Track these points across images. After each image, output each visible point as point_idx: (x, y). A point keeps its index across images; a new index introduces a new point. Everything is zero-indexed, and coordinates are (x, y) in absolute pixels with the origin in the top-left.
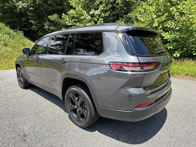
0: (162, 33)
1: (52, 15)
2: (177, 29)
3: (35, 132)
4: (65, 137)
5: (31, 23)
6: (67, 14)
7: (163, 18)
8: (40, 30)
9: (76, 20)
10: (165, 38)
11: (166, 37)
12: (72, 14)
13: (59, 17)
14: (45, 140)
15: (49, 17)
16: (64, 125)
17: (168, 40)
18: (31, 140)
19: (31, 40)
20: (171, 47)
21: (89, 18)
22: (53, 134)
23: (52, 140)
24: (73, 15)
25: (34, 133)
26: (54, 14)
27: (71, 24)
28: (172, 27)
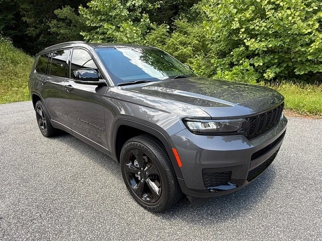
0: (245, 41)
1: (61, 9)
2: (270, 32)
3: (17, 211)
4: (68, 217)
5: (26, 21)
6: (87, 7)
7: (248, 14)
8: (42, 35)
9: (103, 17)
10: (250, 49)
11: (252, 46)
12: (97, 7)
13: (74, 11)
14: (33, 223)
15: (56, 12)
16: (69, 198)
17: (257, 52)
18: (9, 224)
19: (27, 54)
20: (261, 62)
21: (125, 13)
22: (48, 213)
23: (45, 223)
24: (97, 9)
25: (15, 213)
26: (64, 7)
27: (95, 25)
28: (262, 29)
